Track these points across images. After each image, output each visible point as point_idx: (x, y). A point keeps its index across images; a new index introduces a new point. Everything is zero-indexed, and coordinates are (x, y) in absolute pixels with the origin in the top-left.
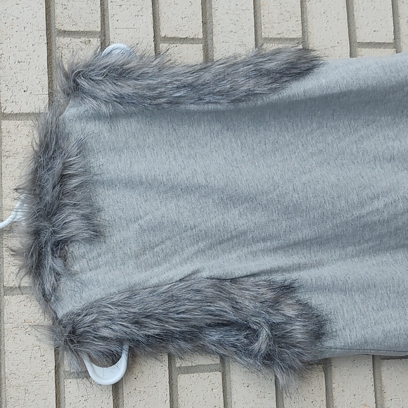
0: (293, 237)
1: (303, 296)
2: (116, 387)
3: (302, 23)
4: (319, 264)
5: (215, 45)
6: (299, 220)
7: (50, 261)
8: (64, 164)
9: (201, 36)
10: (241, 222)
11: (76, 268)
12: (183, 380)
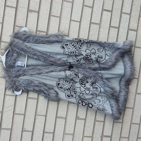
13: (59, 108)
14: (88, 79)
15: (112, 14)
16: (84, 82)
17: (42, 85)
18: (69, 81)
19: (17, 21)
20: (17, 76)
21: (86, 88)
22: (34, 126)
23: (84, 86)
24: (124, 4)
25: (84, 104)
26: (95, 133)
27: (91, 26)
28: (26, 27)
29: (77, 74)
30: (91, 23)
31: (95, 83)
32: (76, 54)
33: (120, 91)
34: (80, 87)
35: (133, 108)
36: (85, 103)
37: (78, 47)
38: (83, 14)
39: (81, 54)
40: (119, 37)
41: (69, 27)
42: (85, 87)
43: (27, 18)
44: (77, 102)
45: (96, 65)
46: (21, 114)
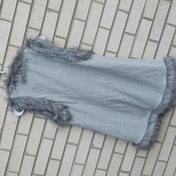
0: (71, 96)
1: (69, 110)
2: (20, 117)
3: (94, 41)
4: (76, 103)
5: (69, 41)
6: (74, 93)
7: (12, 85)
8: (21, 63)
9: (66, 38)
10: (60, 89)
11: (17, 88)
12: (36, 119)
13: (71, 132)
15: (152, 24)
19: (31, 21)
22: (38, 150)
24: (171, 12)
26: (110, 167)
27: (124, 37)
30: (124, 32)
35: (162, 143)
38: (116, 21)
40: (158, 54)
41: (96, 36)
43: (44, 19)
46: (24, 134)
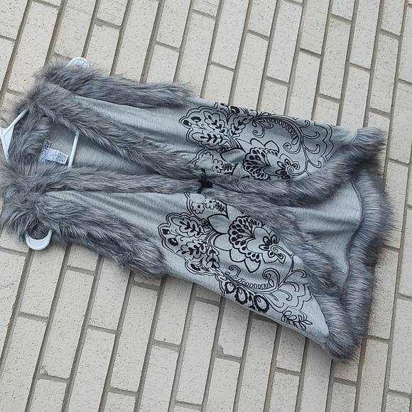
13: (161, 312)
14: (254, 226)
16: (243, 236)
17: (116, 224)
18: (196, 227)
19: (58, 42)
20: (42, 186)
21: (249, 254)
22: (75, 361)
23: (241, 247)
25: (242, 297)
27: (266, 86)
28: (83, 56)
29: (224, 205)
30: (264, 77)
31: (276, 242)
32: (223, 143)
33: (350, 277)
34: (230, 251)
35: (389, 341)
36: (246, 294)
37: (228, 130)
38: (244, 52)
39: (237, 146)
41: (204, 81)
42: (246, 251)
43: (87, 39)
44: (221, 288)
45: (280, 187)
46: (37, 316)
